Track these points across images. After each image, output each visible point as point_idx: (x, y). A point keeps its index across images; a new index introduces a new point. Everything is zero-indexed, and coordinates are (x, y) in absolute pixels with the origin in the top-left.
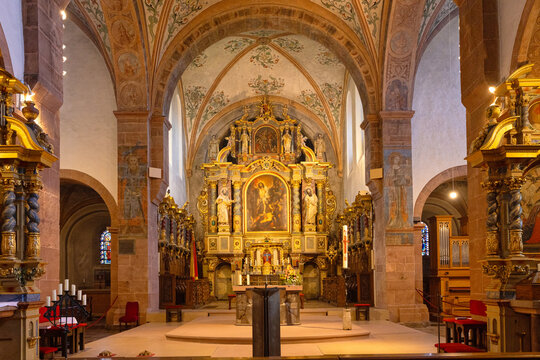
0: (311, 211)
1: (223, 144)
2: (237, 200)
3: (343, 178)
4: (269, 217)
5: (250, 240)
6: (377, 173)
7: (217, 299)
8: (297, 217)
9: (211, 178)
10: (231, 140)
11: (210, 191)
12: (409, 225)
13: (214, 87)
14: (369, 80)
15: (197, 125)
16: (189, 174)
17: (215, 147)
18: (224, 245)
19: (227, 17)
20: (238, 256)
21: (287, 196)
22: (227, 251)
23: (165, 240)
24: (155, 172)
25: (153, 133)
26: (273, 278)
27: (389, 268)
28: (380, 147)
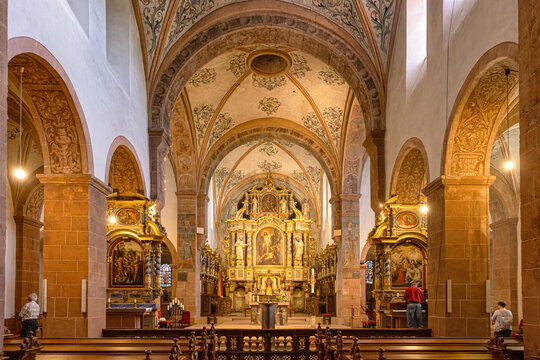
0: (299, 252)
1: (240, 206)
2: (249, 243)
3: (321, 230)
4: (271, 255)
5: (257, 271)
6: (338, 233)
7: (234, 311)
8: (290, 256)
9: (232, 229)
10: (246, 204)
11: (231, 238)
12: (358, 265)
13: (235, 167)
14: (334, 173)
15: (223, 192)
16: (217, 225)
17: (235, 207)
18: (240, 275)
19: (246, 133)
20: (250, 282)
21: (283, 241)
22: (243, 279)
23: (204, 272)
24: (200, 230)
25: (199, 206)
26: (273, 297)
27: (345, 292)
28: (340, 216)
